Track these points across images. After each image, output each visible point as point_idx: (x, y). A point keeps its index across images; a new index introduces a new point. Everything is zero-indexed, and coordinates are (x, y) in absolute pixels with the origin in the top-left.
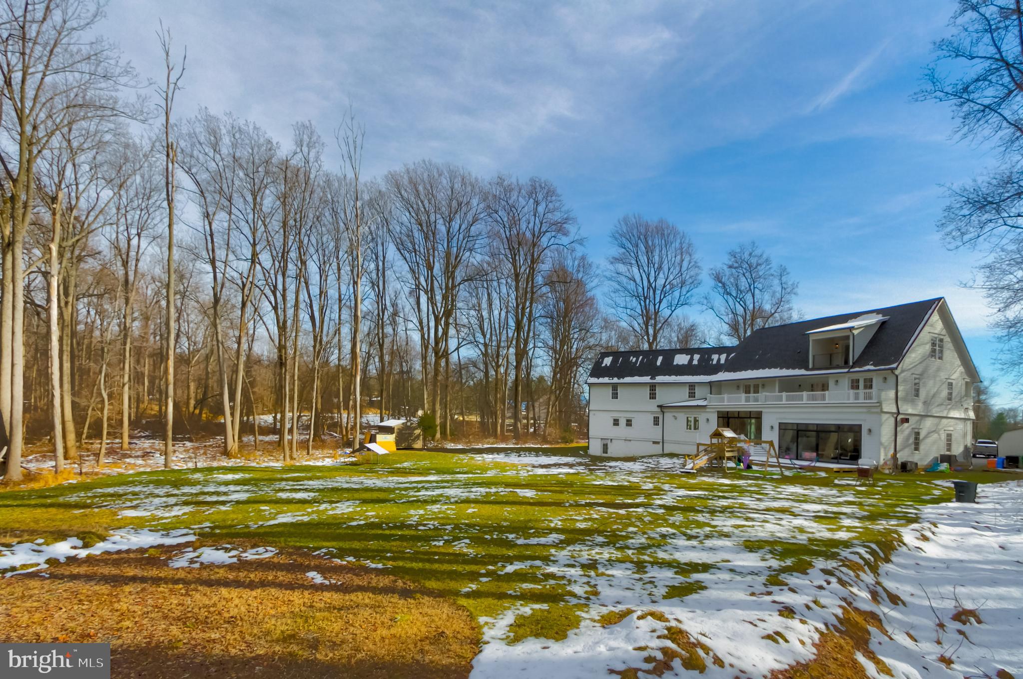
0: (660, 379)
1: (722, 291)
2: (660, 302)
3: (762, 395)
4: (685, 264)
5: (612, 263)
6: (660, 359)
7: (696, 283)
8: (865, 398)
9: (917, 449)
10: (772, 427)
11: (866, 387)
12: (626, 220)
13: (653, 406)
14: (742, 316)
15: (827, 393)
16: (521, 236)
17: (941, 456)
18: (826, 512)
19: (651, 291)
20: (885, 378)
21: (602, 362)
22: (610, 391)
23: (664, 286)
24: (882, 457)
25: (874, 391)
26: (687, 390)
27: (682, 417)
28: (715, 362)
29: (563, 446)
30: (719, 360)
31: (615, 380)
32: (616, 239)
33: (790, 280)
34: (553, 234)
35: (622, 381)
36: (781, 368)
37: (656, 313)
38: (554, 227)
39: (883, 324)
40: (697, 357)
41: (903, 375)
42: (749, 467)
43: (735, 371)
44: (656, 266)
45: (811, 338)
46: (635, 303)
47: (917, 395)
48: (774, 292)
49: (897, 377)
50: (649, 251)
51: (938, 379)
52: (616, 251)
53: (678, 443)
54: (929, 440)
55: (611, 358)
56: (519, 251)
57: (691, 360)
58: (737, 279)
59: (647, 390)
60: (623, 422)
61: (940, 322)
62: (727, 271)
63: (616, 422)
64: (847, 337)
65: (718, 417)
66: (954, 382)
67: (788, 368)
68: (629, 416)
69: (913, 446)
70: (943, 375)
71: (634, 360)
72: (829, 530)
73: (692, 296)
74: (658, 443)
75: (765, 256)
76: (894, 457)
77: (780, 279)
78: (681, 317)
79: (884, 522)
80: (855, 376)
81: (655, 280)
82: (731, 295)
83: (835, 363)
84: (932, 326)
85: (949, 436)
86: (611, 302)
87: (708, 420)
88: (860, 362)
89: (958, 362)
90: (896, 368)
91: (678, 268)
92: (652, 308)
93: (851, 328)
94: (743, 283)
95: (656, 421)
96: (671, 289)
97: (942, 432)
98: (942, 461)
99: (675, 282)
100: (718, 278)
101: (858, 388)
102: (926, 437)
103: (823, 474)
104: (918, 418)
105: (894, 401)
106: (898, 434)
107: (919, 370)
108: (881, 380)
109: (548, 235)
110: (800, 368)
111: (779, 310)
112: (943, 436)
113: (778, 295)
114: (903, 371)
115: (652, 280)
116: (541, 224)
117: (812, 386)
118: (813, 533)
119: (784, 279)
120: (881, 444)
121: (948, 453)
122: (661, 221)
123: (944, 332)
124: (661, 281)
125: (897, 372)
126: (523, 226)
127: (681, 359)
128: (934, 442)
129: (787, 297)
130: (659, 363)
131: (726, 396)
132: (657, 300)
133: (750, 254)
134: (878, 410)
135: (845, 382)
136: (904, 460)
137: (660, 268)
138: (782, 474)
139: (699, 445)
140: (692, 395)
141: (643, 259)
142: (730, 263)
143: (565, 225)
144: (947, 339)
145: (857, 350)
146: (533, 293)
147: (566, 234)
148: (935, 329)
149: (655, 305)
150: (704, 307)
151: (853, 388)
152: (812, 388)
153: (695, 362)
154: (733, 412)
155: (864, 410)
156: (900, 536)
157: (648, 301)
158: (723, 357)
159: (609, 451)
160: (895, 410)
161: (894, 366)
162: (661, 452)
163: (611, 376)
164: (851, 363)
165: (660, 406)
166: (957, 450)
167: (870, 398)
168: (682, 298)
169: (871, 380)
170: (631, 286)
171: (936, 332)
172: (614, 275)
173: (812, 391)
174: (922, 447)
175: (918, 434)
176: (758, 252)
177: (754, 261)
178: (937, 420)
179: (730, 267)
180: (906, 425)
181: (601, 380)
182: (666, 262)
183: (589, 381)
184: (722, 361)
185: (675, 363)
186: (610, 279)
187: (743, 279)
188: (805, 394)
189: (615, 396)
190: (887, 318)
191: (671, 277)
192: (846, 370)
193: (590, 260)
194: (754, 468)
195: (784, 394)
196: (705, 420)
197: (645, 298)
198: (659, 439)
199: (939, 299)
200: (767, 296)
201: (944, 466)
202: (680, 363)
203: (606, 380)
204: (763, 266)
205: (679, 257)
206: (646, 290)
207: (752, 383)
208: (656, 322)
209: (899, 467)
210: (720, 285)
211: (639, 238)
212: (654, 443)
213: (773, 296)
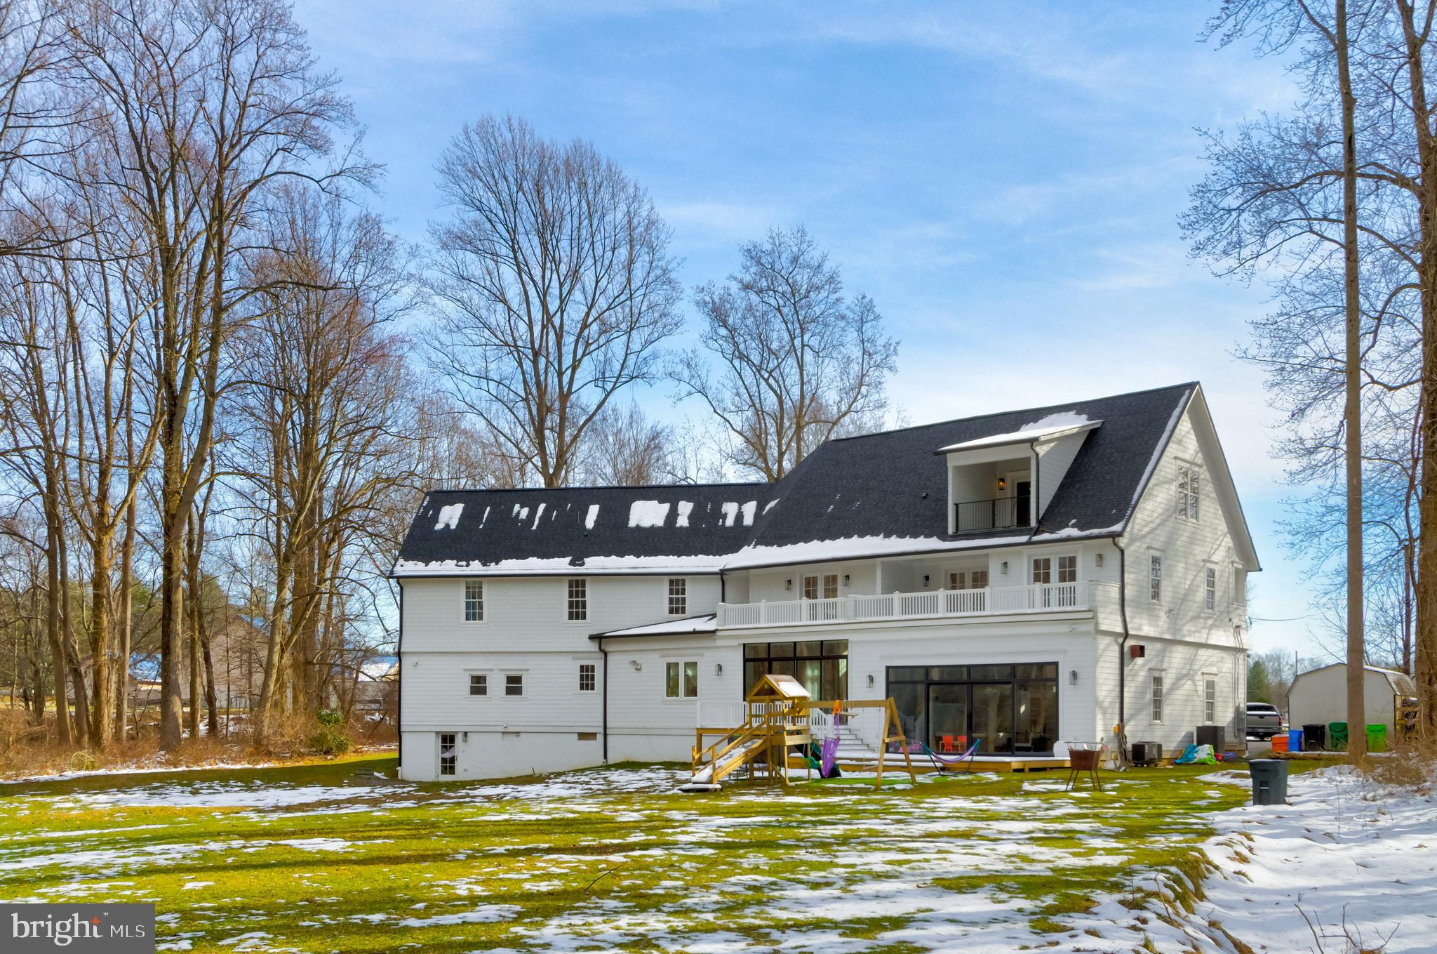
0: (594, 564)
1: (729, 349)
2: (574, 368)
3: (846, 600)
4: (639, 272)
5: (445, 246)
6: (594, 511)
7: (666, 323)
8: (1061, 602)
9: (1157, 715)
10: (871, 679)
11: (1063, 578)
12: (485, 130)
13: (577, 636)
14: (775, 418)
15: (987, 590)
16: (178, 137)
17: (1200, 729)
18: (1046, 831)
19: (552, 336)
20: (1100, 556)
21: (435, 519)
22: (458, 598)
23: (585, 326)
24: (1100, 735)
25: (1080, 584)
26: (662, 593)
27: (655, 663)
28: (730, 522)
29: (317, 761)
30: (739, 516)
31: (476, 567)
32: (457, 179)
33: (882, 333)
34: (283, 141)
35: (493, 569)
36: (887, 536)
37: (564, 397)
38: (283, 123)
39: (1092, 436)
40: (685, 508)
41: (1132, 548)
42: (834, 773)
43: (781, 543)
44: (563, 268)
45: (953, 462)
46: (508, 365)
47: (1156, 595)
48: (849, 360)
49: (1122, 552)
50: (546, 228)
51: (1191, 561)
52: (456, 216)
53: (645, 732)
54: (1179, 695)
55: (459, 508)
56: (172, 178)
57: (673, 515)
58: (764, 321)
59: (561, 596)
60: (496, 684)
61: (1192, 436)
62: (740, 299)
63: (478, 685)
64: (1023, 464)
65: (746, 660)
66: (1217, 568)
67: (902, 535)
68: (513, 666)
69: (1151, 709)
70: (1199, 552)
71: (524, 513)
72: (1075, 855)
73: (655, 356)
74: (592, 736)
75: (827, 267)
76: (1120, 734)
77: (860, 330)
78: (625, 413)
79: (1162, 839)
80: (1040, 552)
81: (562, 310)
82: (749, 360)
83: (1000, 524)
84: (1180, 442)
85: (1210, 685)
86: (441, 356)
87: (720, 668)
88: (1051, 519)
89: (1223, 526)
90: (1120, 534)
91: (620, 279)
92: (553, 380)
93: (1033, 441)
94: (778, 334)
95: (586, 679)
96: (602, 332)
97: (1198, 677)
98: (1200, 743)
99: (611, 317)
100: (718, 314)
101: (1047, 579)
102: (1174, 688)
103: (993, 777)
104: (1158, 646)
105: (1118, 607)
106: (1126, 683)
107: (1159, 539)
108: (1092, 559)
109: (266, 144)
110: (928, 536)
111: (858, 405)
112: (1201, 687)
113: (855, 368)
114: (1132, 540)
115: (553, 306)
116: (244, 106)
117: (953, 577)
118: (1048, 861)
119: (868, 330)
120: (1097, 703)
121: (1208, 723)
122: (577, 146)
123: (1199, 459)
124: (575, 312)
125: (1122, 542)
126: (188, 106)
127: (647, 514)
128: (1188, 699)
129: (873, 374)
130: (590, 522)
131: (763, 605)
132: (567, 361)
133: (795, 260)
134: (1089, 627)
135: (1022, 566)
136: (1135, 741)
137: (575, 275)
138: (913, 782)
139: (701, 733)
140: (677, 607)
141: (531, 248)
142: (747, 278)
143: (316, 122)
144: (1204, 474)
145: (1043, 494)
146: (219, 309)
147: (319, 146)
148: (1185, 449)
149: (560, 374)
150: (685, 388)
151: (1037, 578)
152: (955, 581)
153: (683, 521)
154: (782, 646)
155: (1064, 628)
156: (1203, 855)
157: (542, 361)
158: (750, 509)
159: (458, 766)
160: (1120, 629)
161: (1117, 528)
162: (600, 761)
163: (464, 556)
164: (1033, 523)
165: (598, 638)
166: (1224, 717)
167: (1073, 602)
168: (632, 359)
169: (1072, 561)
170: (498, 317)
171: (1187, 456)
172: (451, 282)
173: (954, 588)
174: (1167, 710)
175: (1158, 681)
176: (813, 256)
177: (802, 278)
178: (1191, 650)
179: (747, 287)
180: (1139, 661)
181: (435, 568)
182: (590, 261)
183: (399, 571)
184: (748, 520)
185: (632, 523)
186: (442, 292)
187: (777, 324)
188: (942, 594)
189: (474, 611)
190: (1097, 423)
191: (602, 303)
192: (1024, 539)
193: (389, 231)
194: (844, 774)
195: (897, 596)
196: (714, 669)
197: (536, 354)
198: (596, 725)
199: (1191, 386)
200: (830, 370)
201: (1205, 752)
202: (646, 523)
203: (449, 567)
204: (824, 294)
205: (623, 252)
206: (537, 329)
207: (820, 573)
208: (563, 418)
209: (1130, 756)
210: (723, 332)
211: (520, 188)
212: (583, 736)
213: (844, 372)
